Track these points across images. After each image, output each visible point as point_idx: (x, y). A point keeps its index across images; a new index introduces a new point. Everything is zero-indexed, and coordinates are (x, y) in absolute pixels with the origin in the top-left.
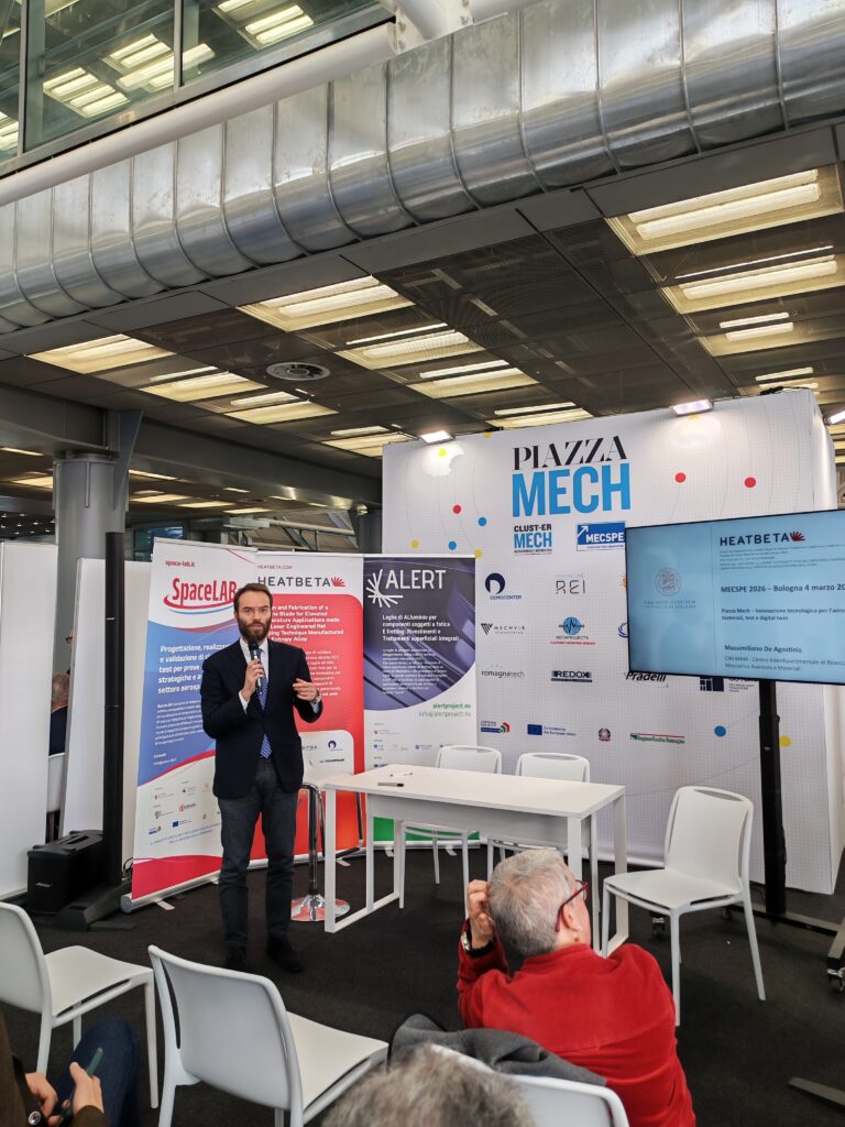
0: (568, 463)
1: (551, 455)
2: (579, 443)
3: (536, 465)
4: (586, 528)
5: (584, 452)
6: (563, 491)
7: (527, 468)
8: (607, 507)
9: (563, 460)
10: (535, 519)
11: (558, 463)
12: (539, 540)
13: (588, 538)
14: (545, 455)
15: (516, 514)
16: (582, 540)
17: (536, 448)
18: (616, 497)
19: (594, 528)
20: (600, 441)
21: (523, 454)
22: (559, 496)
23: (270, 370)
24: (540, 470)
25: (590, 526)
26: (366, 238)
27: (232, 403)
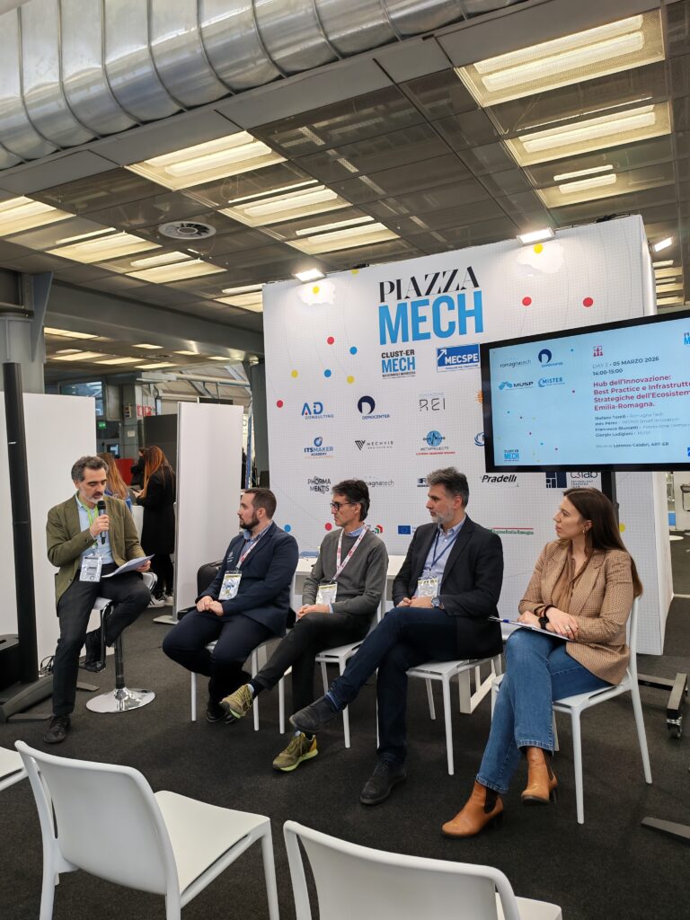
0: (428, 293)
1: (412, 287)
2: (437, 275)
3: (399, 297)
4: (445, 351)
5: (441, 282)
6: (424, 319)
7: (391, 299)
8: (463, 332)
9: (423, 291)
10: (400, 346)
11: (419, 294)
13: (447, 360)
14: (407, 288)
15: (383, 342)
16: (441, 363)
17: (399, 282)
18: (471, 321)
19: (453, 351)
20: (455, 272)
21: (387, 288)
22: (421, 325)
23: (163, 229)
24: (403, 301)
25: (448, 349)
26: (238, 92)
27: (132, 264)
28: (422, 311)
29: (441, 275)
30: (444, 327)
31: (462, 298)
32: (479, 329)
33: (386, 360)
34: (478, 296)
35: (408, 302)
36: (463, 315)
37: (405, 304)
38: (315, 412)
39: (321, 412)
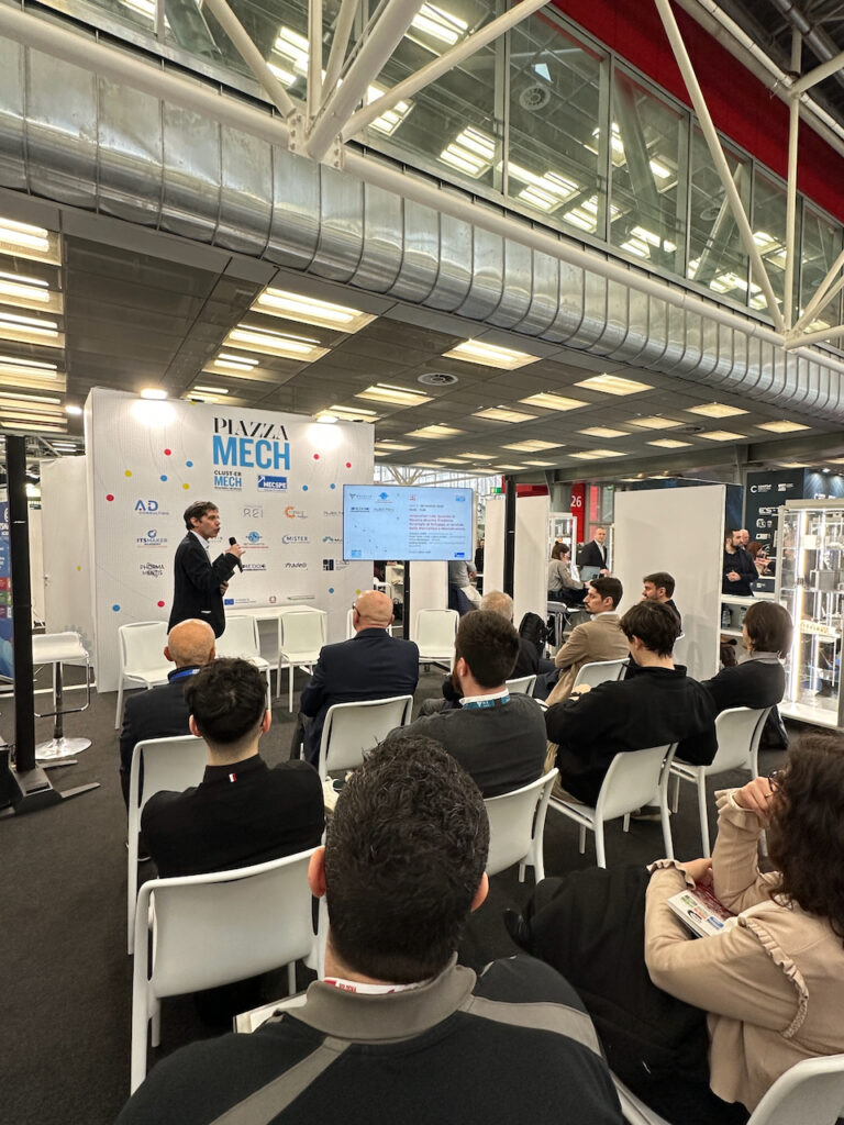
0: (253, 435)
1: (241, 427)
2: (259, 425)
3: (230, 432)
4: (264, 478)
5: (263, 430)
6: (249, 452)
7: (223, 433)
8: (277, 467)
9: (249, 433)
10: (229, 467)
11: (246, 434)
12: (233, 482)
13: (265, 484)
14: (236, 427)
15: (216, 462)
16: (261, 485)
17: (230, 421)
18: (282, 461)
19: (269, 479)
20: (272, 426)
21: (220, 423)
22: (247, 456)
24: (233, 436)
25: (267, 477)
28: (248, 447)
29: (262, 426)
30: (264, 462)
31: (276, 444)
32: (287, 467)
33: (219, 476)
34: (287, 446)
35: (238, 438)
36: (277, 456)
37: (235, 439)
38: (150, 509)
39: (156, 508)
